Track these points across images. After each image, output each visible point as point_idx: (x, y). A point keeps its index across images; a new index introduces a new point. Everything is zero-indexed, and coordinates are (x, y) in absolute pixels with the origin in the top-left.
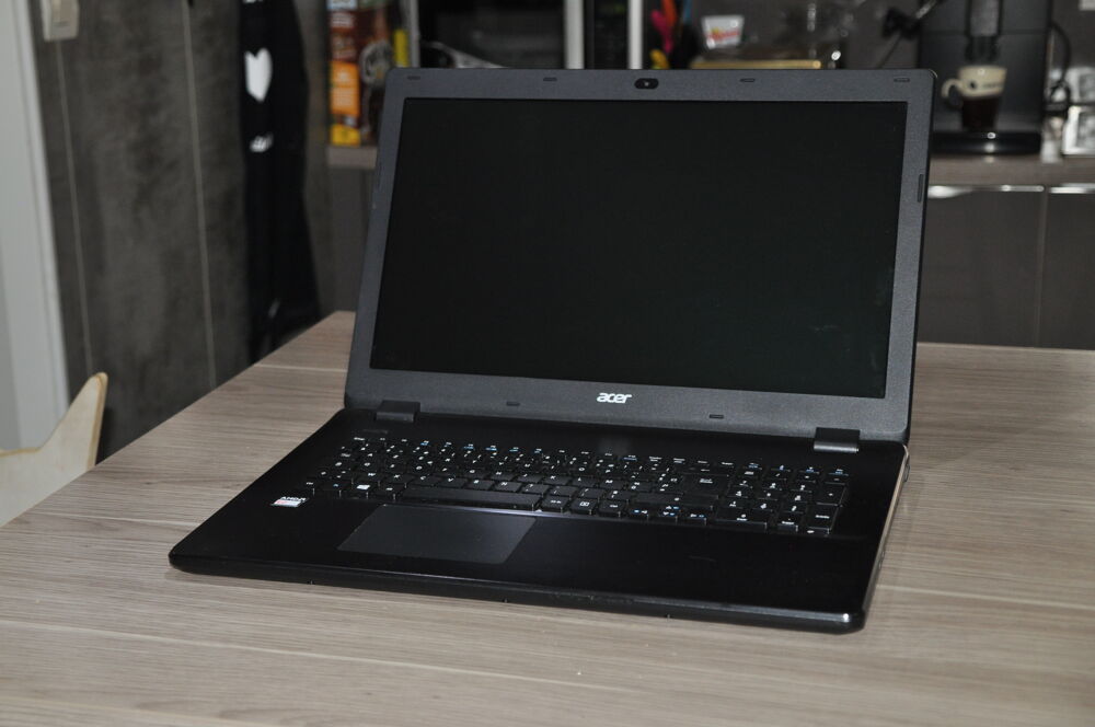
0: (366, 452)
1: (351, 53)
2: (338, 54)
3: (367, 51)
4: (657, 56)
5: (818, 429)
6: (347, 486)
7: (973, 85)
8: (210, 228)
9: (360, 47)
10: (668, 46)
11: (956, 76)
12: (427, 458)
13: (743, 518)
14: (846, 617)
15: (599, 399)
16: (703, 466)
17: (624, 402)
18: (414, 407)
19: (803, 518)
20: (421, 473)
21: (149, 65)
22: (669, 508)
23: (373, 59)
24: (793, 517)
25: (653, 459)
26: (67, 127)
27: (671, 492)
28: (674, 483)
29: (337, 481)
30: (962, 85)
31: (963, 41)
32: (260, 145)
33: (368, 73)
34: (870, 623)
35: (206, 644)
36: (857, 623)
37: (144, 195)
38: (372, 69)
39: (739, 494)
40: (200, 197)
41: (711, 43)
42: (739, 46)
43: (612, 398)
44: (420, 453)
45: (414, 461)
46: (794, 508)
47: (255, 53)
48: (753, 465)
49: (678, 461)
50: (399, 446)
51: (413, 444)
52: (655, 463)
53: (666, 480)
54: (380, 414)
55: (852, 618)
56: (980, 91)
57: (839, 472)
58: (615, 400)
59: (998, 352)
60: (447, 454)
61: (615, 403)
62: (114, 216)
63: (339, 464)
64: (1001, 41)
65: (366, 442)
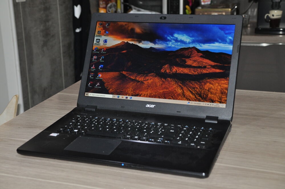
0: (80, 120)
1: (104, 6)
2: (101, 6)
3: (109, 5)
4: (187, 7)
5: (207, 116)
6: (72, 130)
7: (273, 15)
8: (64, 53)
9: (107, 4)
10: (190, 4)
11: (269, 13)
12: (96, 122)
13: (180, 143)
14: (204, 174)
15: (146, 106)
16: (173, 126)
17: (153, 107)
18: (96, 107)
19: (197, 143)
20: (93, 127)
21: (47, 9)
22: (160, 139)
23: (110, 7)
24: (194, 142)
25: (159, 124)
26: (23, 26)
27: (161, 134)
28: (163, 131)
29: (69, 128)
30: (270, 15)
31: (271, 3)
32: (78, 30)
33: (109, 11)
34: (211, 175)
35: (22, 177)
36: (207, 176)
37: (45, 44)
38: (110, 10)
39: (181, 135)
40: (61, 44)
41: (203, 3)
42: (210, 4)
43: (150, 106)
44: (94, 121)
45: (92, 123)
46: (195, 140)
47: (77, 6)
48: (187, 126)
49: (166, 125)
50: (89, 118)
51: (93, 118)
52: (159, 125)
53: (161, 130)
54: (86, 109)
55: (205, 174)
56: (275, 17)
57: (211, 129)
58: (151, 107)
59: (265, 93)
60: (101, 121)
61: (150, 107)
62: (36, 50)
63: (71, 123)
64: (281, 3)
65: (80, 117)
